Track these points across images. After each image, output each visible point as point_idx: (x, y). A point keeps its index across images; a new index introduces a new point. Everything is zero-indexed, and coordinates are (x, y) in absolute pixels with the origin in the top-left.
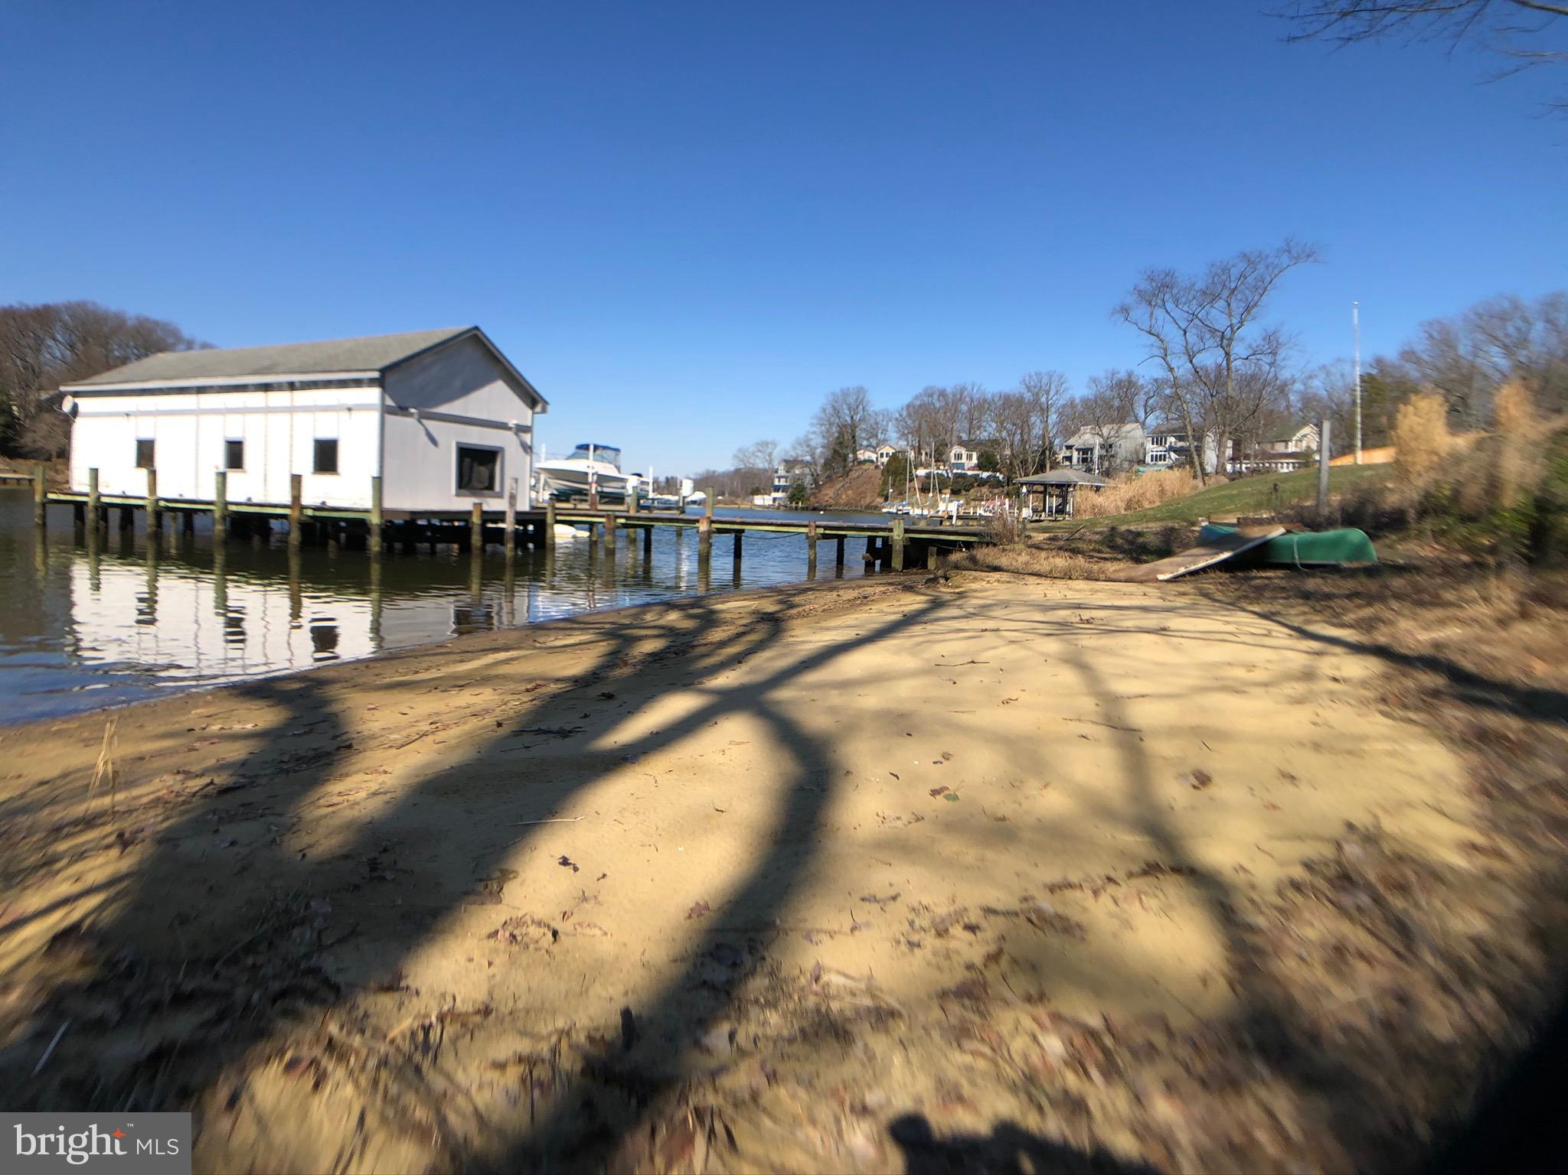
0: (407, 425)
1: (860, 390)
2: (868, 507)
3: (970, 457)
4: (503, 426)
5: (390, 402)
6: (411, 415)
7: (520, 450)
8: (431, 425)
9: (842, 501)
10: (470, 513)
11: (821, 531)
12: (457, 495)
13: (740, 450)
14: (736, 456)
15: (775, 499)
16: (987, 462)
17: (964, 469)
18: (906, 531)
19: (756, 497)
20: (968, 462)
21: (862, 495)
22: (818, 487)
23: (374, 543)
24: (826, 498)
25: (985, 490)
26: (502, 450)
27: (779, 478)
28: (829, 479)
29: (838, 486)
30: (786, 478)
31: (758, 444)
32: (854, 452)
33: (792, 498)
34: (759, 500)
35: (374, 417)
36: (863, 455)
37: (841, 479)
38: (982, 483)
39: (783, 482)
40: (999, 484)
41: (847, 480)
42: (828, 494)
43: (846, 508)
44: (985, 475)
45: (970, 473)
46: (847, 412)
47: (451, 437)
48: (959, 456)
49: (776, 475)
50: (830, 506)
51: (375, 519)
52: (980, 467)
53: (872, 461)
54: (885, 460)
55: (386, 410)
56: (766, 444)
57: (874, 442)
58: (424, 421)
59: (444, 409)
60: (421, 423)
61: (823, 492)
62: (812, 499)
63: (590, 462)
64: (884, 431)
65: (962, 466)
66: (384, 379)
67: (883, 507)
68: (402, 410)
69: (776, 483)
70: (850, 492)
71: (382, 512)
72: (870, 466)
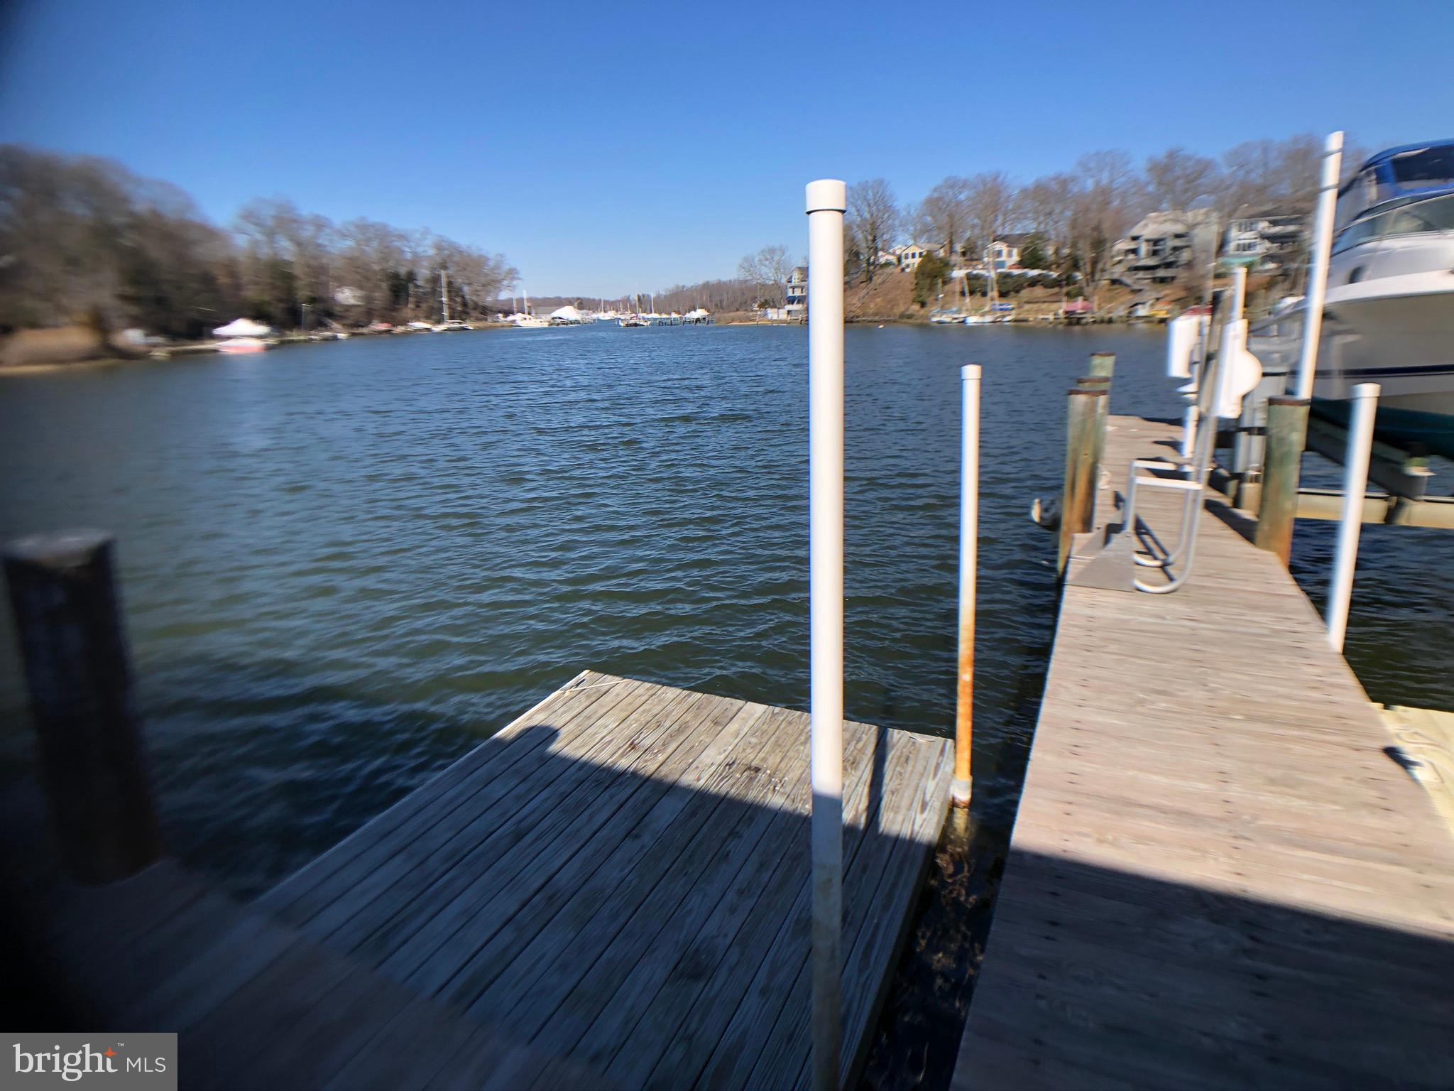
1: (881, 182)
2: (902, 316)
3: (1010, 255)
9: (871, 311)
13: (746, 259)
14: (741, 266)
15: (789, 312)
16: (1031, 259)
17: (1008, 268)
19: (768, 311)
20: (1010, 259)
21: (892, 303)
24: (852, 309)
25: (1039, 291)
27: (796, 288)
28: (850, 286)
29: (863, 293)
30: (802, 287)
31: (763, 251)
32: (876, 253)
34: (772, 314)
36: (882, 257)
37: (863, 285)
38: (1033, 282)
39: (800, 293)
40: (1056, 283)
41: (872, 286)
42: (853, 304)
43: (877, 318)
44: (1032, 273)
45: (1016, 272)
46: (867, 209)
48: (999, 253)
49: (789, 285)
50: (858, 317)
52: (1022, 264)
53: (894, 264)
54: (919, 261)
56: (772, 251)
61: (847, 301)
65: (1001, 264)
67: (934, 316)
69: (790, 294)
70: (878, 300)
72: (896, 270)
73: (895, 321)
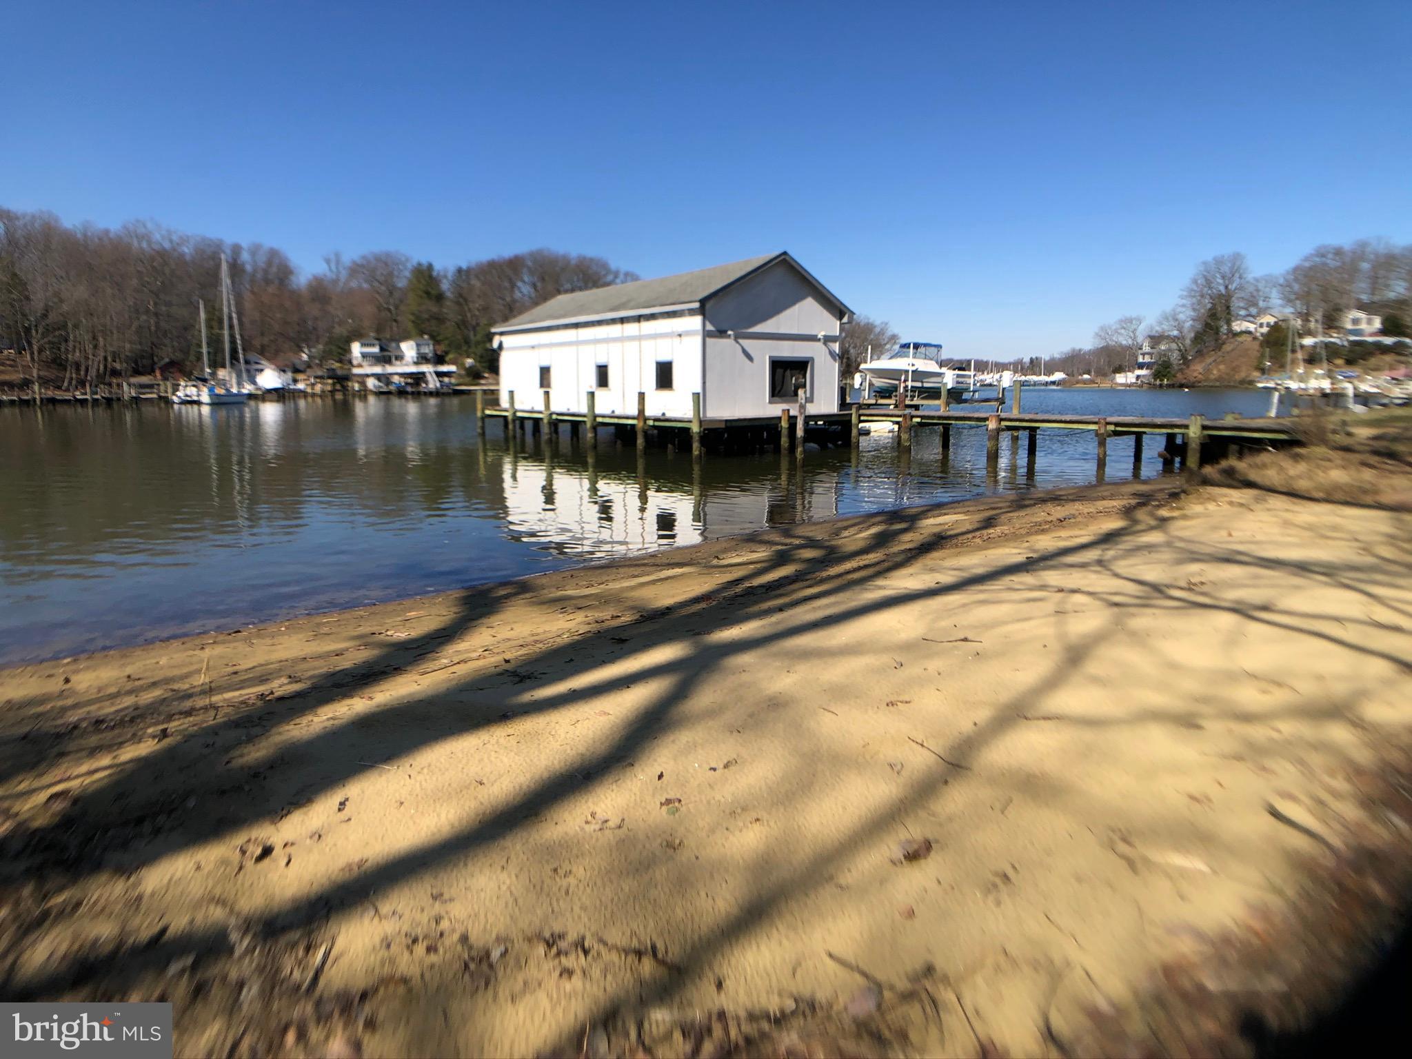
0: (726, 345)
1: (1237, 257)
2: (1242, 382)
3: (1371, 322)
4: (813, 338)
5: (710, 327)
6: (729, 336)
7: (829, 357)
8: (747, 344)
9: (1212, 377)
10: (780, 418)
11: (1112, 428)
12: (770, 402)
13: (1102, 328)
14: (1097, 335)
15: (1138, 377)
16: (1392, 326)
17: (1363, 336)
18: (1204, 428)
19: (1118, 375)
20: (1368, 328)
21: (1235, 369)
22: (1186, 362)
23: (696, 448)
24: (1195, 374)
25: (1388, 358)
26: (812, 359)
27: (1143, 355)
28: (1200, 354)
29: (1209, 360)
30: (1150, 354)
31: (1121, 321)
32: (1229, 322)
33: (1157, 375)
34: (1120, 378)
35: (698, 340)
36: (1238, 326)
37: (1213, 353)
38: (1386, 350)
39: (1147, 359)
40: (1407, 351)
41: (1220, 353)
42: (1197, 370)
43: (1218, 384)
44: (1388, 340)
45: (1370, 339)
46: (1221, 281)
47: (765, 352)
48: (1357, 322)
49: (1140, 352)
50: (1200, 382)
51: (695, 428)
52: (1381, 332)
53: (1250, 333)
54: (1265, 330)
55: (707, 335)
56: (1130, 321)
57: (1253, 311)
58: (741, 341)
59: (759, 329)
60: (738, 342)
61: (1192, 368)
62: (1179, 376)
63: (911, 360)
64: (1266, 299)
65: (1358, 333)
66: (704, 307)
67: (1259, 382)
68: (721, 333)
69: (1140, 360)
70: (1222, 367)
71: (701, 422)
72: (1248, 338)
73: (1234, 387)
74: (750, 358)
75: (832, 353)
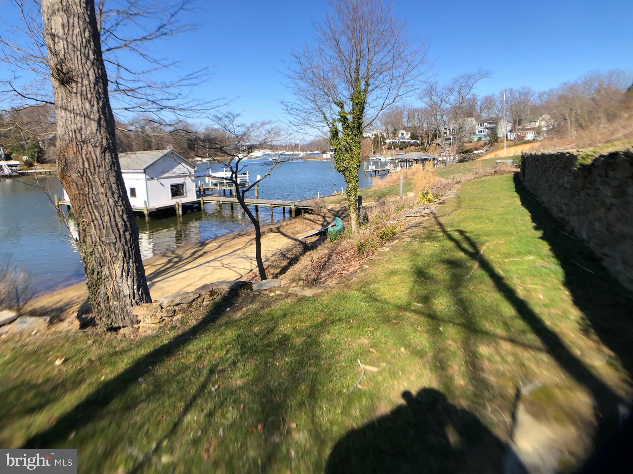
0: (155, 182)
2: (367, 157)
3: (407, 134)
4: (185, 176)
5: (148, 177)
6: (155, 179)
7: (191, 182)
8: (161, 181)
10: (175, 205)
12: (172, 199)
15: (331, 155)
16: (413, 137)
17: (405, 139)
18: (295, 206)
19: (323, 155)
20: (406, 136)
21: (364, 152)
23: (147, 219)
25: (413, 148)
26: (185, 183)
32: (362, 134)
34: (325, 155)
35: (144, 181)
36: (366, 135)
38: (411, 145)
40: (418, 145)
44: (412, 141)
45: (407, 141)
47: (168, 183)
48: (403, 134)
51: (146, 212)
53: (369, 137)
54: (374, 136)
55: (147, 180)
57: (371, 128)
58: (159, 180)
59: (165, 175)
64: (376, 123)
65: (404, 138)
66: (145, 171)
67: (371, 157)
68: (152, 179)
71: (148, 210)
72: (368, 139)
74: (163, 185)
75: (192, 180)
